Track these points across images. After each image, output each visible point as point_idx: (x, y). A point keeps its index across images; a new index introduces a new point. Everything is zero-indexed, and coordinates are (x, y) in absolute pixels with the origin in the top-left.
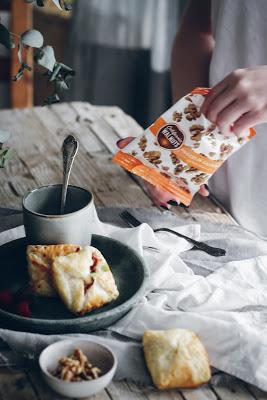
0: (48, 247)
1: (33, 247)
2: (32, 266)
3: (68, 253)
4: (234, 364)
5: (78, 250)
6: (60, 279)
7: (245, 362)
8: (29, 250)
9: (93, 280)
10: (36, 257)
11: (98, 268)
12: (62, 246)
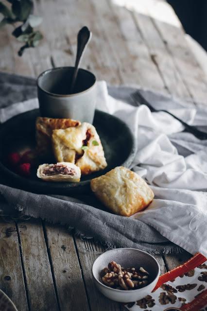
0: (53, 120)
1: (41, 118)
2: (38, 135)
3: (69, 127)
4: (183, 238)
5: (77, 125)
6: (56, 148)
7: (192, 236)
8: (38, 121)
9: (83, 152)
10: (42, 127)
11: (90, 142)
12: (65, 120)
